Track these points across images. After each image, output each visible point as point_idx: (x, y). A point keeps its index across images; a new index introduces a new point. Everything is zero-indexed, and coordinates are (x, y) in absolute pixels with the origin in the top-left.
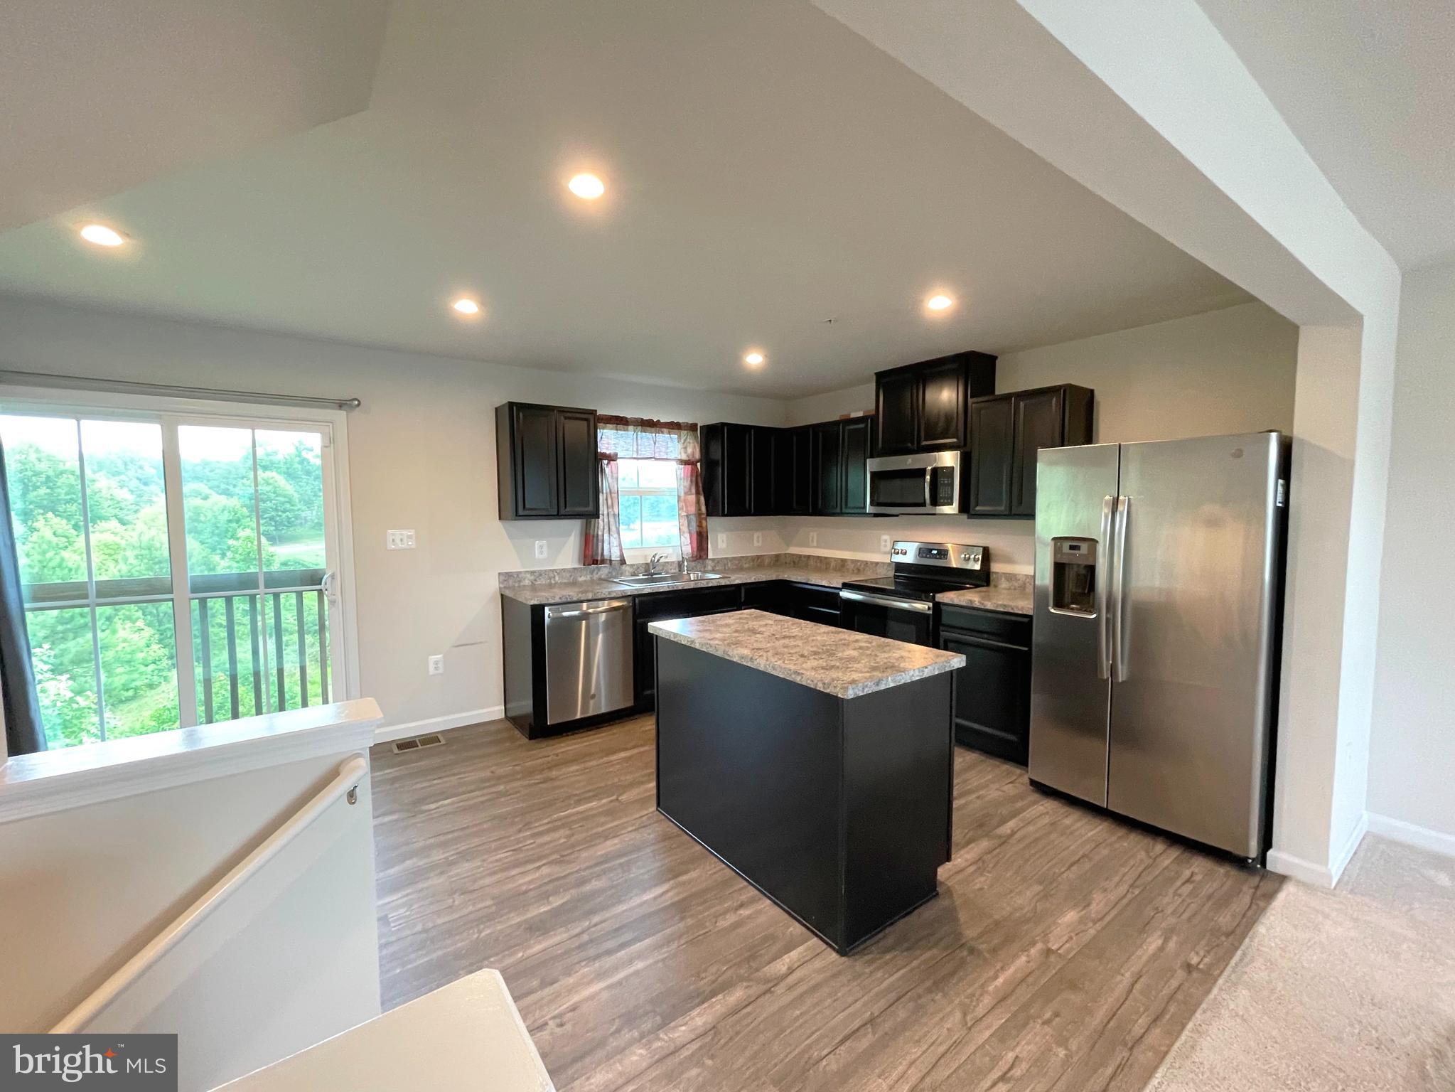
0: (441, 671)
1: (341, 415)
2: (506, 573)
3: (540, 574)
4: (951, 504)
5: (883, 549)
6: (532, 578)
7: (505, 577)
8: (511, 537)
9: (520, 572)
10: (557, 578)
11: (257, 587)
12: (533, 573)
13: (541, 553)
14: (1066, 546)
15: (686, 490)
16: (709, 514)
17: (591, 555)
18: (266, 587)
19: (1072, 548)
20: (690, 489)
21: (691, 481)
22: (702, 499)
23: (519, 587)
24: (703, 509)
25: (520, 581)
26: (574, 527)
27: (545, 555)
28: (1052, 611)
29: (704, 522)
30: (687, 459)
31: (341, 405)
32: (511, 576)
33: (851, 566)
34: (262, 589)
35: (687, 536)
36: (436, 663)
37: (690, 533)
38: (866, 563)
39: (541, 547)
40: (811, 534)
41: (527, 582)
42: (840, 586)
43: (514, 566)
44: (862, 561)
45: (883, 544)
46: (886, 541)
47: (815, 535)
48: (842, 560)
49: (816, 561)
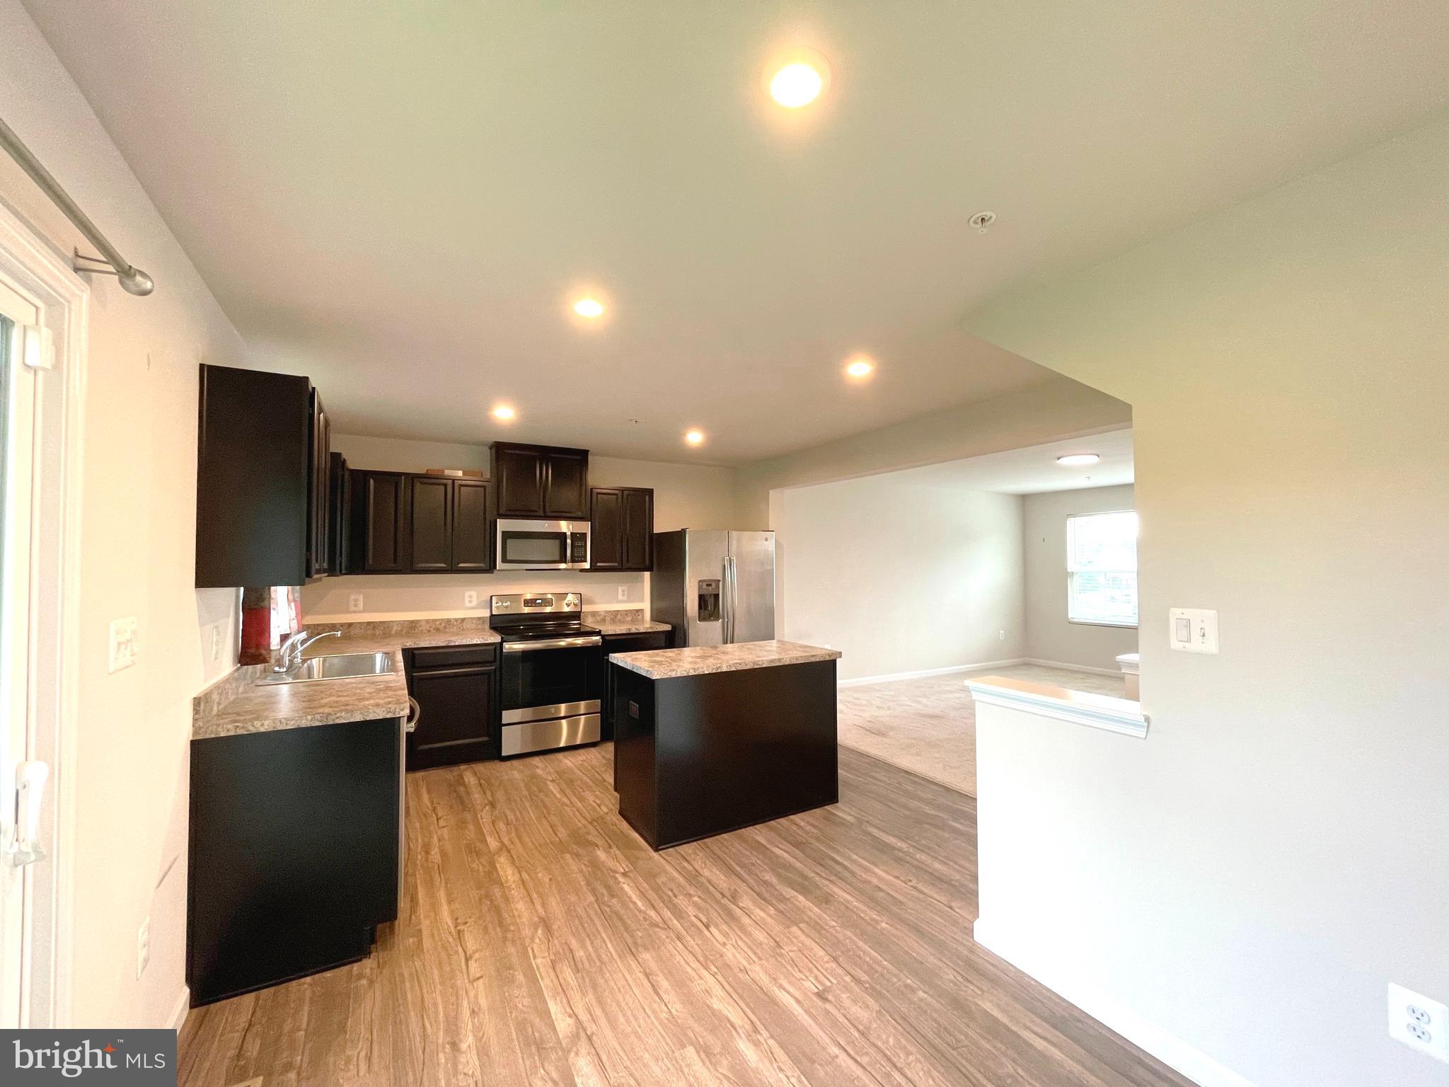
4: (586, 561)
5: (468, 604)
9: (212, 691)
14: (705, 584)
19: (708, 585)
33: (425, 627)
38: (448, 621)
44: (443, 620)
45: (467, 599)
46: (471, 597)
47: (361, 598)
48: (412, 622)
49: (365, 628)
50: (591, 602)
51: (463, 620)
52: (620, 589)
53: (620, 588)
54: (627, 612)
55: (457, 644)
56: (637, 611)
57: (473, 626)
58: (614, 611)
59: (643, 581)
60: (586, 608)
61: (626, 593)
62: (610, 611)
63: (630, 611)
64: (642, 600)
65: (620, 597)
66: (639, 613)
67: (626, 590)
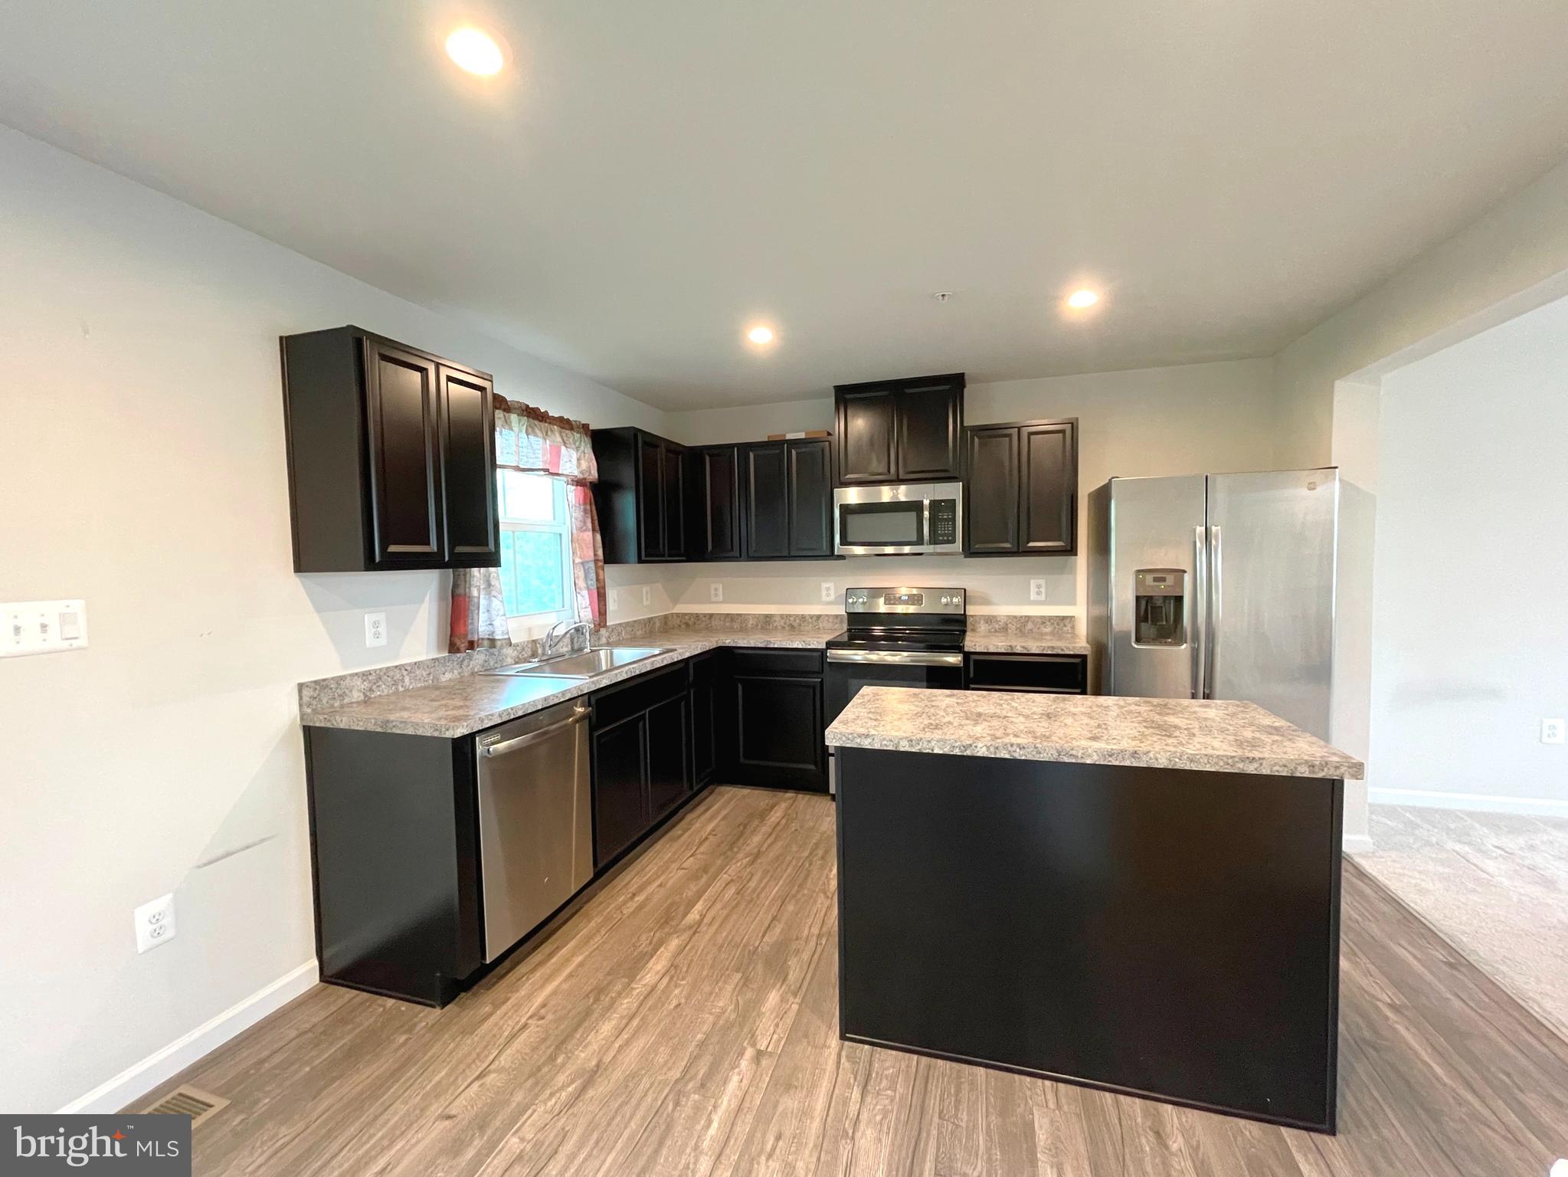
0: (169, 933)
2: (316, 682)
3: (378, 676)
4: (953, 541)
5: (825, 599)
6: (366, 685)
7: (312, 691)
8: (319, 609)
9: (343, 678)
10: (407, 680)
12: (365, 675)
13: (377, 635)
14: (1149, 578)
15: (579, 524)
16: (606, 562)
17: (460, 635)
19: (1156, 580)
20: (585, 523)
21: (585, 511)
22: (599, 537)
23: (342, 706)
24: (600, 552)
25: (342, 696)
27: (383, 641)
28: (1136, 646)
29: (601, 572)
30: (580, 476)
32: (324, 688)
33: (779, 623)
35: (585, 593)
36: (156, 919)
37: (588, 589)
38: (803, 617)
39: (376, 624)
40: (713, 586)
41: (356, 696)
42: (824, 647)
43: (329, 667)
45: (824, 593)
46: (828, 589)
47: (720, 587)
48: (767, 616)
49: (724, 620)
50: (986, 601)
51: (819, 617)
52: (1033, 583)
53: (1032, 581)
54: (1044, 620)
55: (776, 646)
56: (1064, 618)
57: (830, 625)
58: (1026, 616)
59: (1073, 571)
60: (971, 610)
61: (1043, 590)
62: (1015, 617)
63: (1050, 618)
64: (1072, 602)
65: (1033, 596)
66: (1067, 622)
67: (1043, 584)
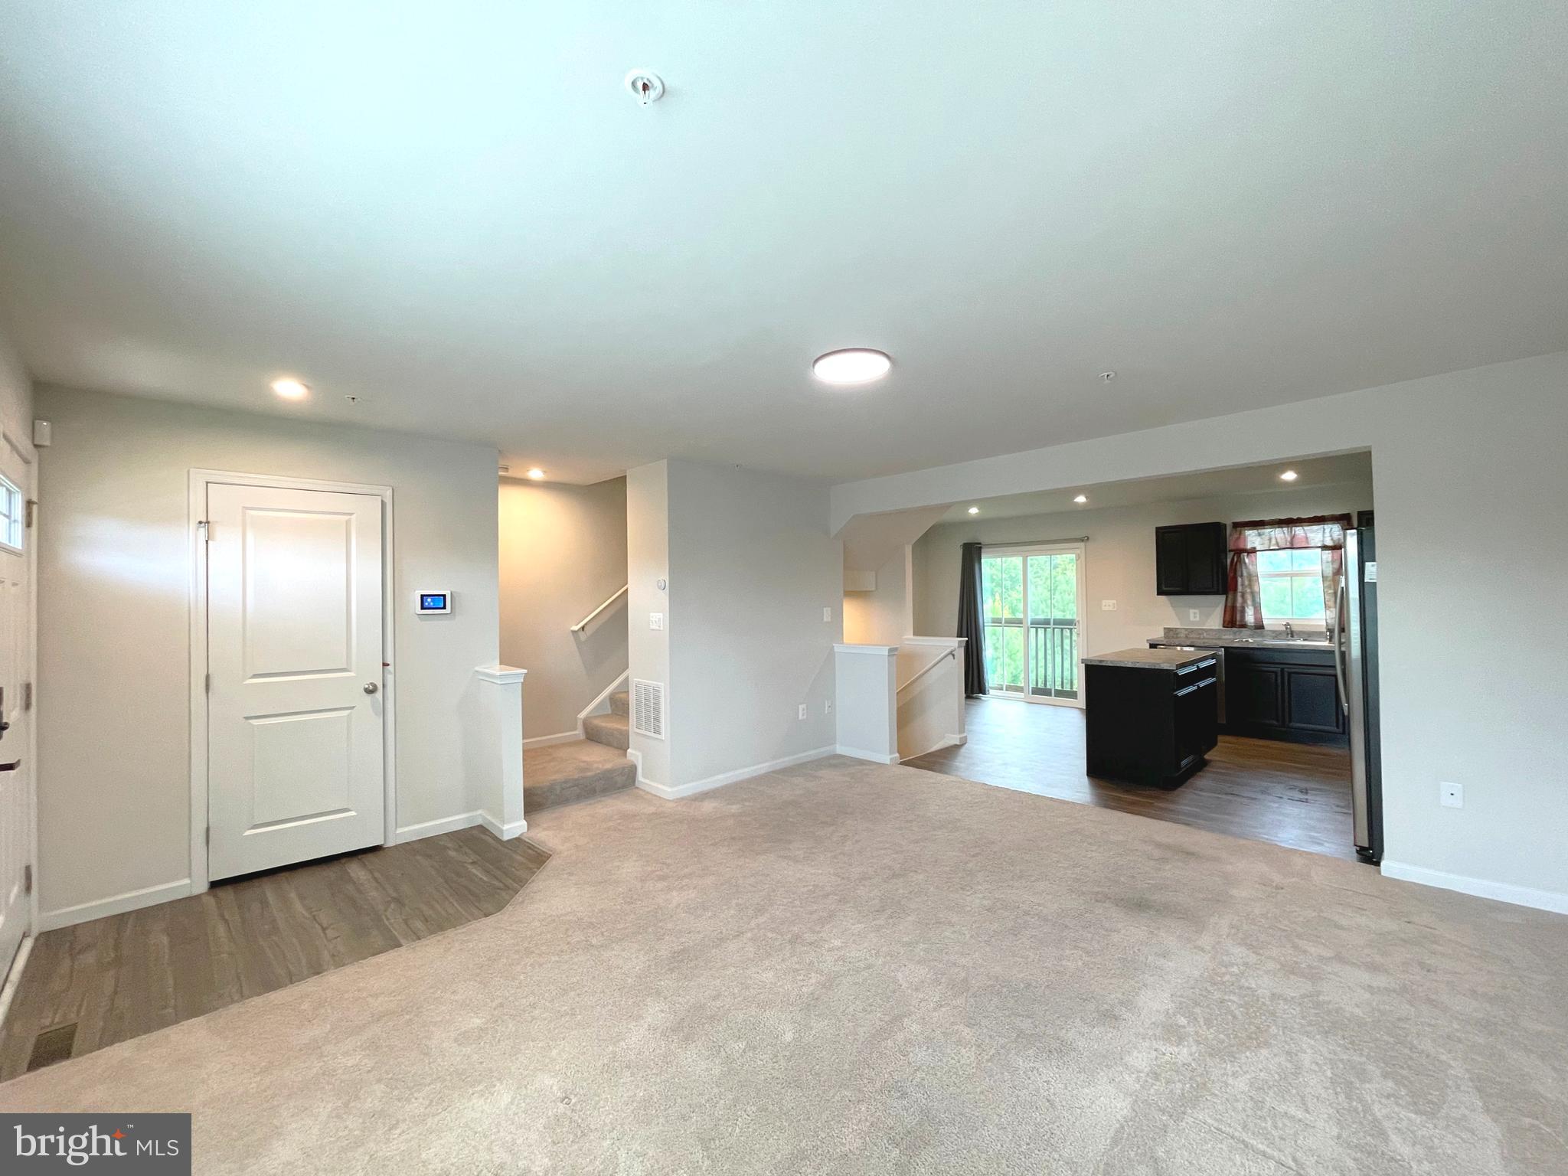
1: (1082, 545)
2: (1169, 628)
3: (1192, 631)
6: (1187, 632)
7: (1167, 631)
8: (1174, 605)
9: (1178, 628)
10: (1205, 634)
11: (1050, 624)
12: (1186, 629)
13: (1195, 617)
17: (1233, 619)
18: (1054, 624)
23: (1176, 637)
25: (1177, 634)
26: (1220, 600)
27: (1198, 619)
31: (1082, 540)
32: (1171, 630)
34: (1052, 626)
39: (1195, 613)
41: (1182, 635)
43: (1175, 624)
